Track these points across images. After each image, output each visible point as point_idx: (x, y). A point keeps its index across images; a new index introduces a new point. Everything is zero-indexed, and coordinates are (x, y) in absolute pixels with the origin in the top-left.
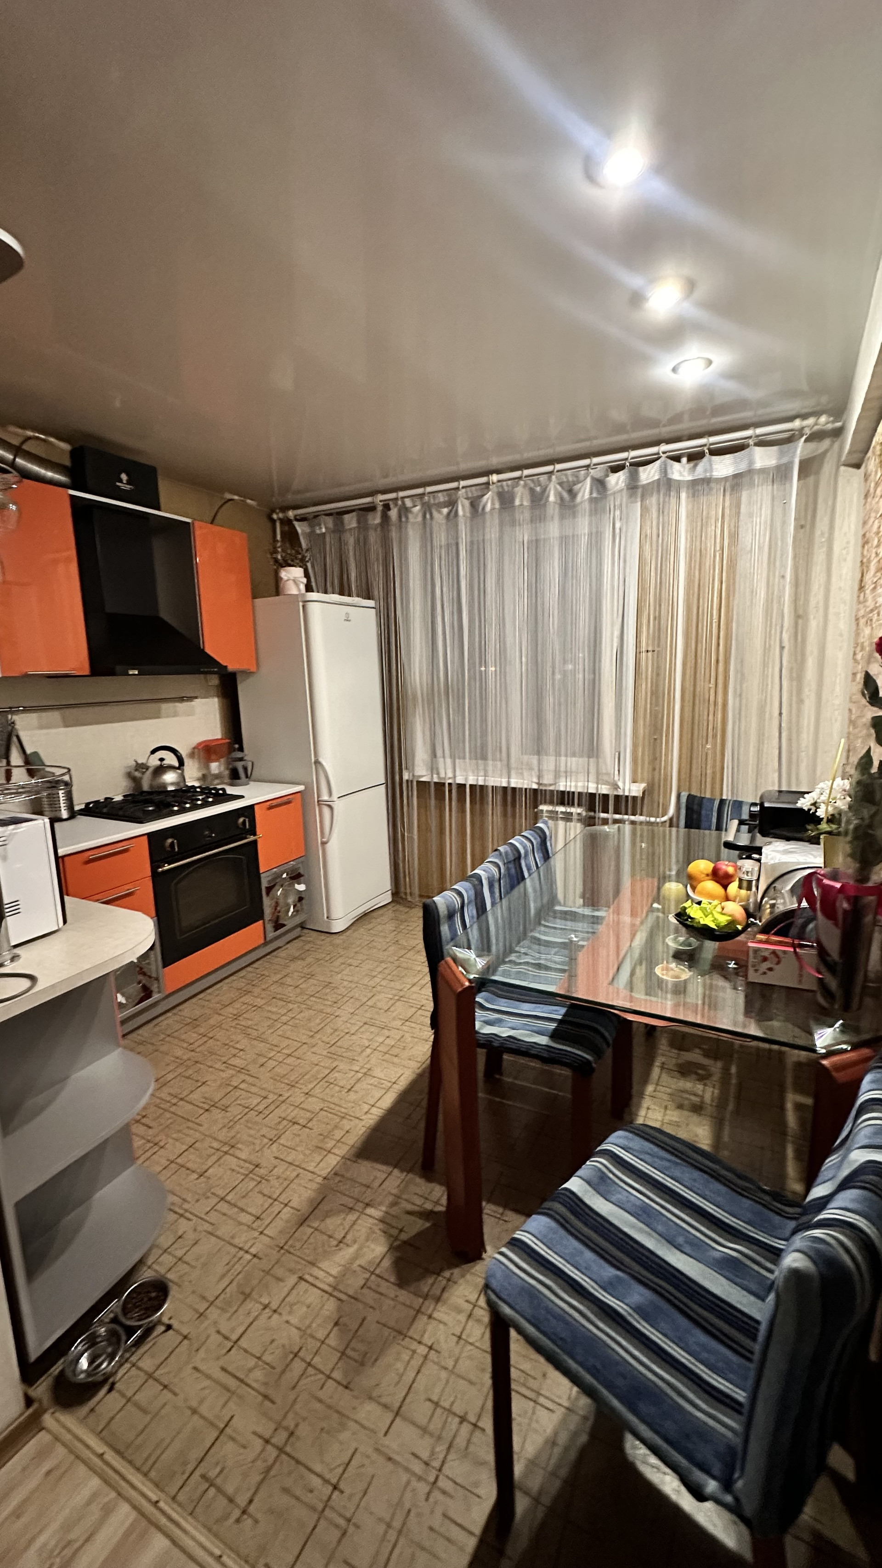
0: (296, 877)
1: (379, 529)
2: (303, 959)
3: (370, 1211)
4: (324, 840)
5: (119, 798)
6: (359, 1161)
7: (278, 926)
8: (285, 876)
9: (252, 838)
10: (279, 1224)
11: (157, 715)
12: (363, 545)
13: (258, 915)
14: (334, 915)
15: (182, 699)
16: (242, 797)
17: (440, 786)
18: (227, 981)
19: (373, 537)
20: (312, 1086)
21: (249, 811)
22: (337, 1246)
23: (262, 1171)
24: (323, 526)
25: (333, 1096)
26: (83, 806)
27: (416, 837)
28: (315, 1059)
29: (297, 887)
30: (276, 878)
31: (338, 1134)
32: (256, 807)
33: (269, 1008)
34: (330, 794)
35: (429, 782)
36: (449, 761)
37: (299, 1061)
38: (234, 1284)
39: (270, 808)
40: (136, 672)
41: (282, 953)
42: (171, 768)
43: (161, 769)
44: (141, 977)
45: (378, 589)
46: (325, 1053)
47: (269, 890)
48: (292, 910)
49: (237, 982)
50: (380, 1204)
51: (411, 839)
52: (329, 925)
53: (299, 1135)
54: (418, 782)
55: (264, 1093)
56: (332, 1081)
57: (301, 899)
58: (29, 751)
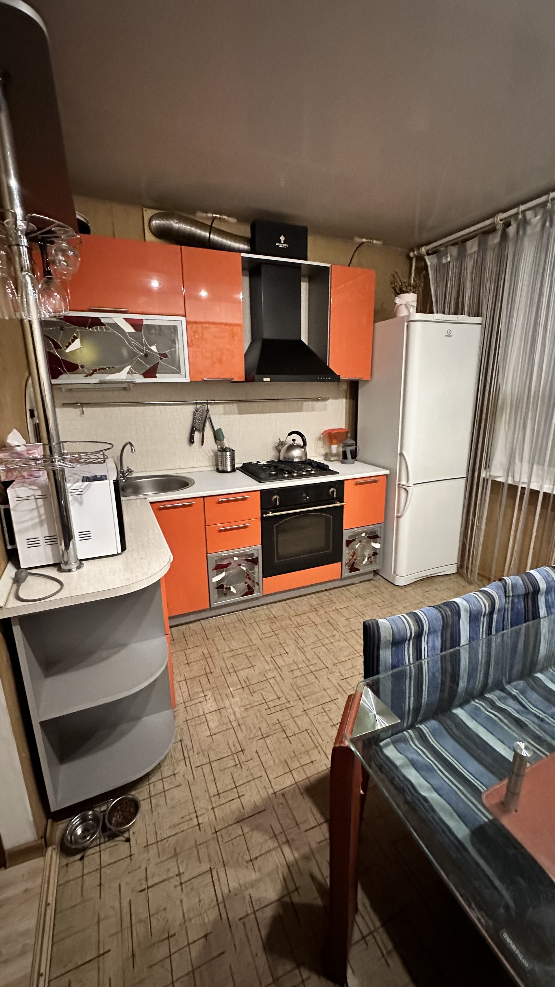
0: (373, 537)
1: (496, 250)
2: (365, 599)
3: (286, 849)
4: (399, 515)
5: (263, 462)
6: (305, 795)
7: (353, 569)
8: (363, 535)
9: (338, 504)
10: (227, 809)
11: (300, 410)
12: (480, 266)
13: (339, 559)
14: (399, 572)
15: (317, 400)
16: (338, 473)
17: (513, 488)
18: (308, 596)
19: (490, 258)
20: (311, 706)
21: (340, 484)
22: (247, 862)
23: (243, 758)
24: (449, 256)
25: (320, 723)
26: (241, 465)
27: (483, 528)
28: (326, 684)
29: (373, 544)
30: (356, 535)
31: (305, 760)
32: (345, 482)
33: (321, 629)
34: (408, 481)
35: (503, 483)
36: (526, 466)
37: (316, 680)
38: (176, 837)
39: (357, 484)
40: (269, 379)
41: (353, 589)
42: (298, 446)
43: (292, 447)
44: (247, 580)
45: (487, 306)
46: (335, 683)
47: (348, 543)
48: (366, 560)
49: (314, 600)
50: (297, 849)
51: (479, 528)
52: (394, 579)
53: (280, 743)
54: (494, 482)
55: (280, 694)
56: (327, 709)
57: (375, 554)
58: (216, 428)
